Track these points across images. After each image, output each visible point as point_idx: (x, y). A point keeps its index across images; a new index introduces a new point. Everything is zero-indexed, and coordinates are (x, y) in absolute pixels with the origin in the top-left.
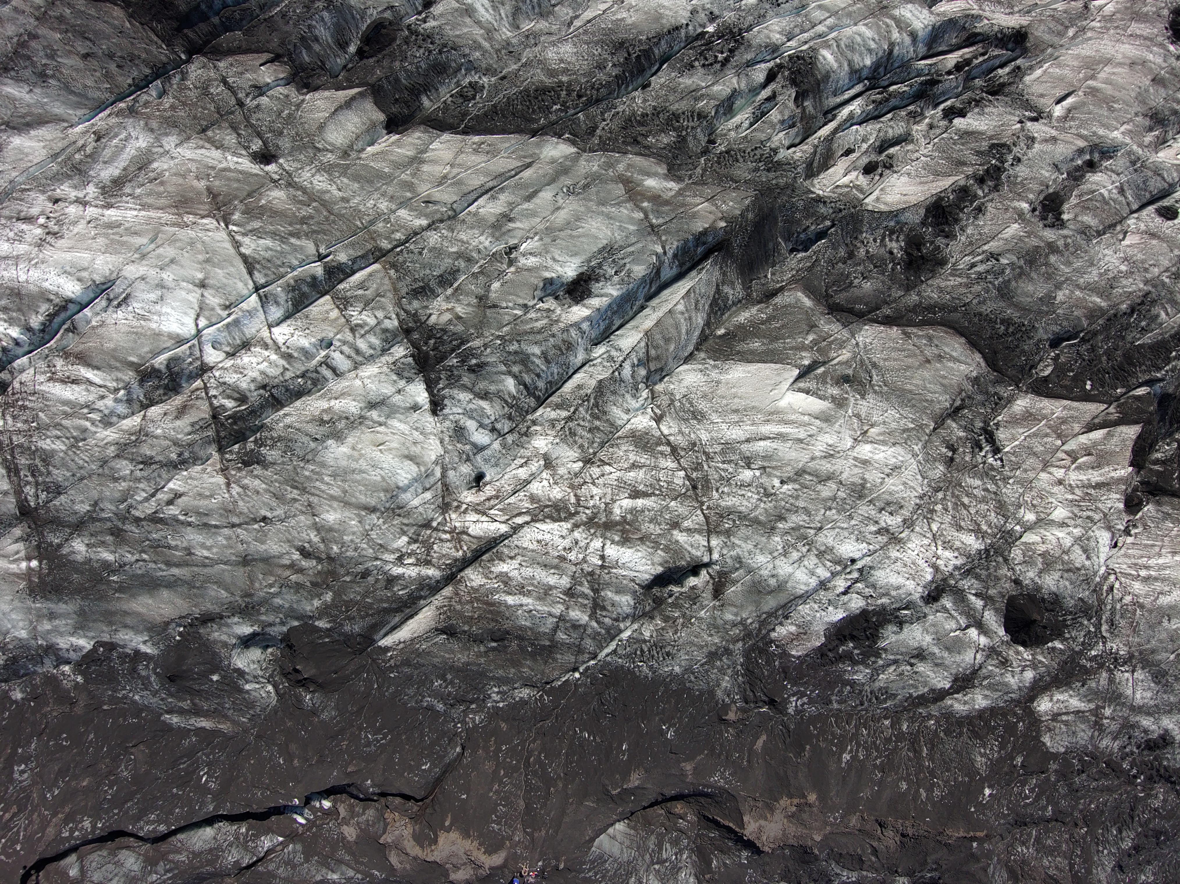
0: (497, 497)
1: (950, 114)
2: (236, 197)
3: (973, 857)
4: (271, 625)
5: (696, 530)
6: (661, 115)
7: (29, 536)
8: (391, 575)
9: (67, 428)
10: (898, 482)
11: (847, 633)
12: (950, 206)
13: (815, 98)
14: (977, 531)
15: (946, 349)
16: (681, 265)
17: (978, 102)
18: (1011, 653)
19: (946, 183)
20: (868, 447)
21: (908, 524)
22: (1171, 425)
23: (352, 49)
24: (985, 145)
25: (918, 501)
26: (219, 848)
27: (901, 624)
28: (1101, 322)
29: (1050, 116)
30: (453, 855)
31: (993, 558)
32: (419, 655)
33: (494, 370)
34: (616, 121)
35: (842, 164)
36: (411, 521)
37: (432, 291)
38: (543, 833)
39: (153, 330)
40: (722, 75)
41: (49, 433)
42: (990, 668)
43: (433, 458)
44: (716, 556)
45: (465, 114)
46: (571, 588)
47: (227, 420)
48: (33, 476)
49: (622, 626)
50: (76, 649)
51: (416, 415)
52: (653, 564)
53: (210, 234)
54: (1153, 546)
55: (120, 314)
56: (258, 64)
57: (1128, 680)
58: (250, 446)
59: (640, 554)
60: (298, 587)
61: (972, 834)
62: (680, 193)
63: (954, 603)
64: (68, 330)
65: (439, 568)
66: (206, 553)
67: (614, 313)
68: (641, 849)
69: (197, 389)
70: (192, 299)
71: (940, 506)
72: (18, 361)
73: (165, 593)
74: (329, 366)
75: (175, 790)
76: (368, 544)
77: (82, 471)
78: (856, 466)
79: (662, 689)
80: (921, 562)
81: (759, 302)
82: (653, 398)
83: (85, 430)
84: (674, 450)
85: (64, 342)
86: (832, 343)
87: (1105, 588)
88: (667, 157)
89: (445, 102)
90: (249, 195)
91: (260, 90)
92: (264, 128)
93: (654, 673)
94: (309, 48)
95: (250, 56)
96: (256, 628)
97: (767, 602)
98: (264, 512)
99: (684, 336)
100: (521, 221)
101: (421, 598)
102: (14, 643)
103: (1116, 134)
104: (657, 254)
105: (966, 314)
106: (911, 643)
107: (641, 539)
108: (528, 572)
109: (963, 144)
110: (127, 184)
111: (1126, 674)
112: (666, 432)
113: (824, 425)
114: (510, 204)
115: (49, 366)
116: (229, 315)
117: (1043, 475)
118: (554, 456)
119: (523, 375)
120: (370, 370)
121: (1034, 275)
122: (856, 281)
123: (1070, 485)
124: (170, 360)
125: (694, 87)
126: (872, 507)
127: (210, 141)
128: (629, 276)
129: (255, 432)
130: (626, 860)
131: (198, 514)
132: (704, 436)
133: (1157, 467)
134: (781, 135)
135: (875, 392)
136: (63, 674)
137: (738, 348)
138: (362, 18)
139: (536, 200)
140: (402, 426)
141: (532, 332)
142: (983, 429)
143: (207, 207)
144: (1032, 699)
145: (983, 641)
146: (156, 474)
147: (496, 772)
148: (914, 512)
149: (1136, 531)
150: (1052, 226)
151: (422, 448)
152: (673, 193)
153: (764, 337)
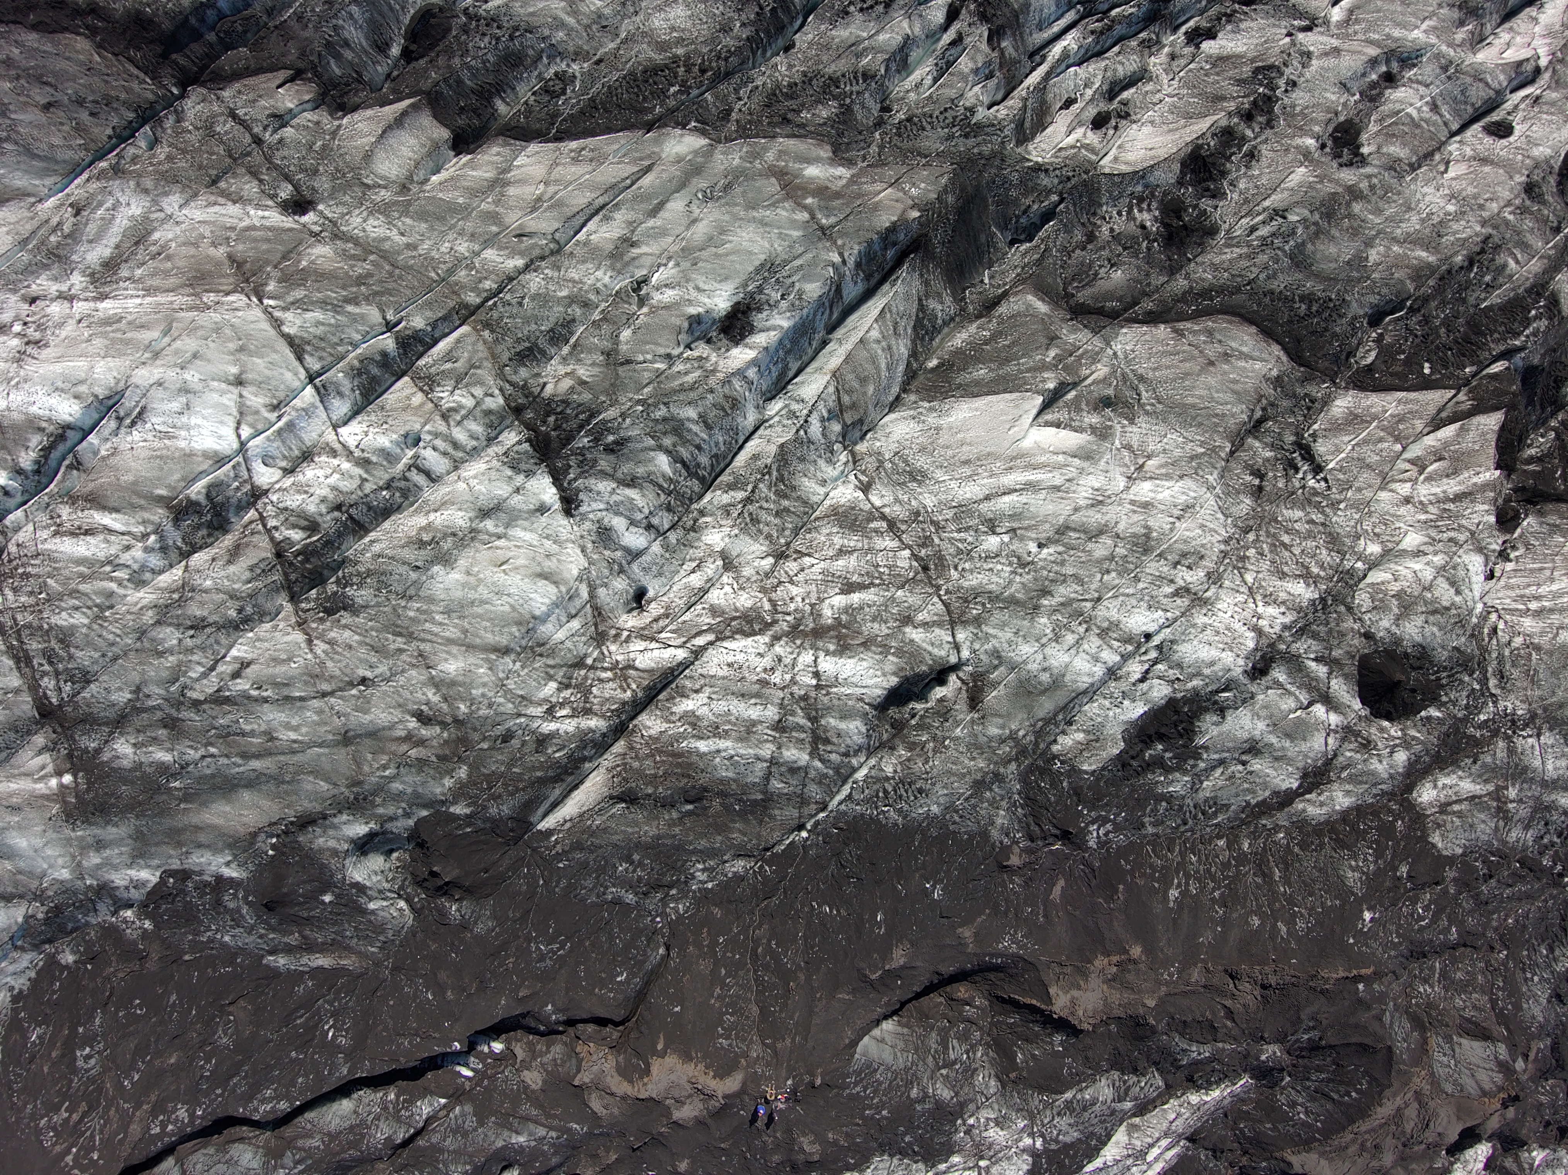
0: (667, 616)
1: (1196, 37)
2: (267, 262)
3: (1361, 1003)
4: (392, 819)
5: (935, 624)
6: (814, 82)
7: (55, 743)
8: (541, 734)
9: (86, 595)
10: (1193, 525)
11: (1152, 731)
12: (1212, 155)
13: (1014, 35)
14: (1306, 576)
15: (1233, 344)
16: (868, 278)
17: (1230, 17)
18: (1373, 730)
19: (1203, 125)
20: (1147, 486)
21: (1214, 578)
22: (1543, 409)
23: (395, 50)
24: (1246, 71)
25: (1223, 547)
26: (363, 1124)
27: (1222, 711)
28: (1431, 282)
29: (1326, 22)
30: (673, 1085)
31: (1332, 609)
32: (593, 834)
33: (639, 446)
34: (756, 99)
35: (1060, 122)
36: (558, 661)
37: (543, 353)
38: (788, 1041)
39: (182, 449)
40: (887, 20)
41: (63, 604)
42: (1348, 754)
43: (575, 572)
44: (965, 654)
45: (554, 116)
46: (780, 721)
47: (296, 557)
48: (51, 663)
49: (854, 762)
50: (138, 885)
51: (544, 519)
52: (884, 675)
53: (240, 314)
54: (1541, 569)
55: (136, 435)
56: (274, 85)
57: (1533, 747)
58: (331, 587)
59: (865, 664)
60: (421, 763)
61: (1355, 972)
62: (853, 180)
63: (1289, 674)
64: (70, 467)
65: (603, 716)
66: (293, 736)
67: (788, 352)
68: (921, 1050)
69: (251, 522)
70: (227, 403)
71: (1253, 551)
72: (11, 517)
73: (246, 795)
74: (420, 470)
75: (293, 1054)
76: (505, 697)
77: (114, 649)
78: (1135, 512)
79: (918, 837)
80: (1237, 626)
81: (978, 317)
82: (855, 462)
83: (111, 594)
84: (892, 525)
85: (68, 484)
86: (1080, 357)
87: (1486, 631)
88: (829, 135)
89: (526, 103)
90: (285, 257)
91: (280, 119)
92: (292, 168)
93: (904, 818)
94: (338, 57)
95: (262, 77)
96: (372, 825)
97: (1041, 705)
98: (362, 672)
99: (884, 373)
100: (647, 245)
101: (585, 759)
102: (55, 887)
103: (1416, 34)
104: (833, 265)
105: (1252, 294)
106: (1238, 734)
107: (864, 644)
108: (721, 706)
109: (1218, 74)
110: (123, 265)
111: (1530, 740)
112: (878, 503)
113: (1086, 464)
114: (630, 223)
115: (52, 518)
116: (279, 418)
117: (1384, 495)
118: (735, 554)
119: (679, 448)
120: (475, 468)
121: (1335, 232)
122: (1103, 270)
123: (1421, 502)
124: (210, 487)
125: (852, 40)
126: (1162, 562)
127: (224, 194)
128: (800, 299)
129: (335, 570)
130: (902, 1066)
131: (276, 685)
132: (929, 501)
133: (1532, 467)
134: (977, 89)
135: (1147, 413)
136: (125, 921)
137: (958, 381)
138: (403, 8)
139: (663, 214)
140: (528, 536)
141: (682, 389)
142: (1296, 443)
143: (231, 280)
144: (1409, 788)
145: (1334, 719)
146: (211, 640)
147: (714, 972)
148: (1219, 562)
149: (1517, 553)
150: (1350, 164)
151: (559, 561)
152: (844, 181)
153: (991, 361)
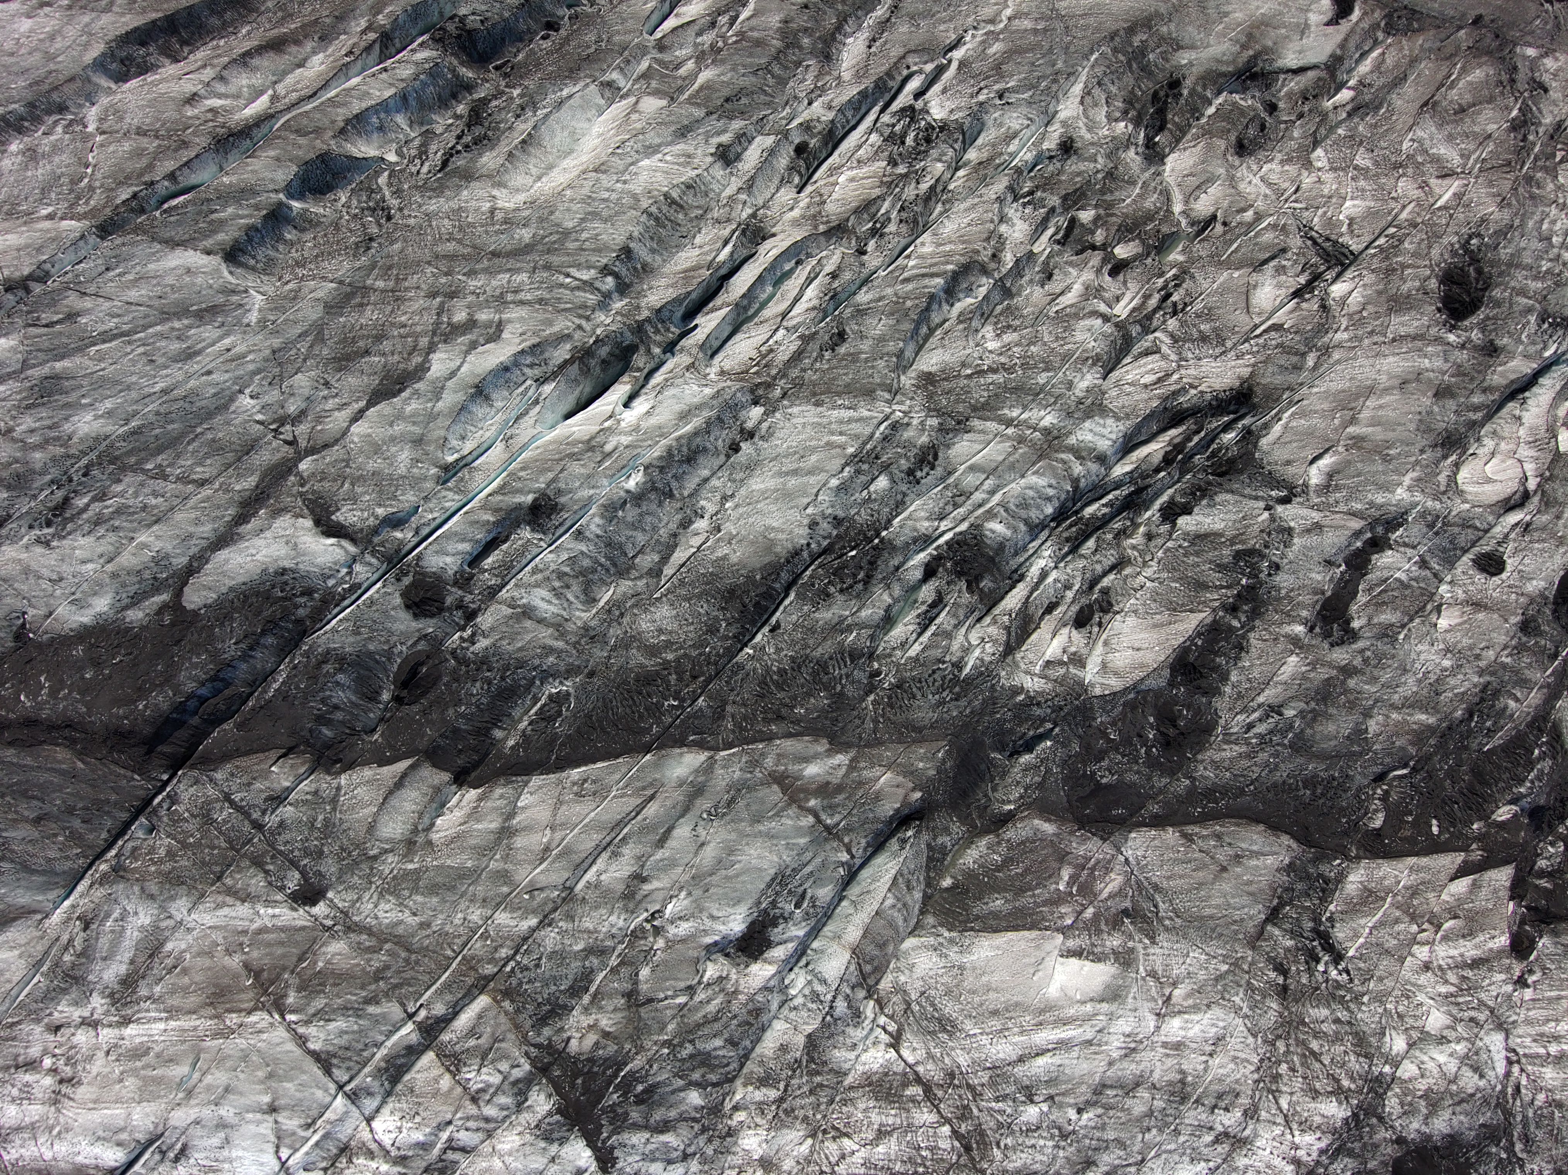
1: (1171, 513)
2: (284, 969)
6: (804, 670)
10: (1225, 1060)
12: (1200, 654)
13: (991, 572)
14: (1339, 1093)
15: (1243, 845)
17: (1204, 490)
19: (1190, 623)
20: (1177, 1022)
21: (1251, 1113)
23: (386, 696)
24: (1227, 553)
25: (1256, 1076)
28: (1432, 742)
29: (1305, 490)
33: (669, 1089)
35: (1047, 625)
37: (564, 1008)
40: (868, 595)
45: (552, 741)
53: (264, 1036)
56: (267, 765)
62: (852, 766)
70: (264, 1131)
71: (1284, 1066)
74: (454, 1148)
78: (1168, 1055)
80: (1277, 1161)
81: (986, 831)
82: (881, 1008)
84: (928, 1089)
86: (1094, 869)
87: (1509, 1092)
88: (824, 727)
89: (523, 733)
91: (278, 799)
92: (296, 853)
94: (328, 723)
95: (255, 758)
100: (658, 878)
104: (843, 864)
105: (1256, 792)
109: (1197, 554)
110: (141, 983)
112: (911, 1060)
113: (1114, 1006)
114: (639, 858)
116: (315, 1132)
118: (773, 1153)
120: (508, 1140)
121: (1332, 711)
123: (1440, 968)
126: (1200, 1108)
127: (231, 892)
128: (813, 905)
132: (963, 1059)
135: (1167, 929)
137: (975, 911)
138: (389, 659)
139: (671, 843)
141: (706, 1021)
142: (1314, 930)
143: (251, 994)
148: (1254, 1093)
149: (1534, 978)
150: (1341, 641)
152: (844, 770)
153: (1006, 890)
